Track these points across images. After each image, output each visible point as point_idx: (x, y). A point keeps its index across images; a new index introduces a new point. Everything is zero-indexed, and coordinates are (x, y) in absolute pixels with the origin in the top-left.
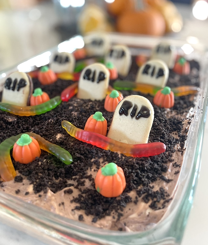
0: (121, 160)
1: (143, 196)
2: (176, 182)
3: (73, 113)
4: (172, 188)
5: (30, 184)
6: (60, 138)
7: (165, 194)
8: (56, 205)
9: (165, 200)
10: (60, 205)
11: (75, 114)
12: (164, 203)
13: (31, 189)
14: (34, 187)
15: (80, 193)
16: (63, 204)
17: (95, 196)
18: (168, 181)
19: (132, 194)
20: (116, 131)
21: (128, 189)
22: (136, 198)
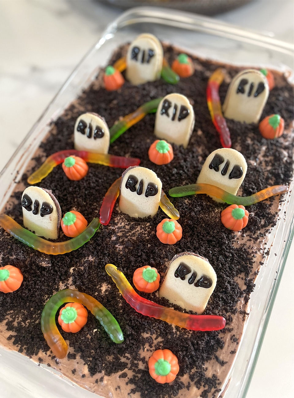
0: (176, 337)
1: (196, 380)
2: (230, 366)
3: (117, 246)
4: (225, 373)
5: (85, 364)
6: (106, 291)
7: (217, 382)
8: (112, 389)
9: (215, 389)
10: (116, 389)
11: (119, 248)
12: (215, 392)
13: (86, 370)
14: (88, 368)
15: (134, 373)
16: (119, 387)
17: (149, 382)
18: (222, 363)
19: (185, 379)
20: (170, 290)
21: (181, 373)
22: (189, 383)
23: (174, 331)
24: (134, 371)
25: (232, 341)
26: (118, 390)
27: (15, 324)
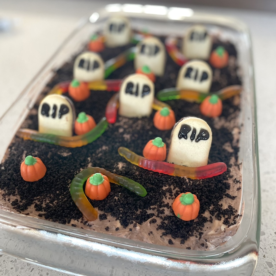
1: (216, 214)
2: (240, 198)
3: (125, 136)
4: (237, 204)
5: (116, 220)
8: (146, 235)
9: (234, 216)
10: (149, 234)
15: (162, 220)
16: (152, 233)
18: (233, 198)
19: (207, 214)
21: (202, 210)
22: (211, 217)
23: (187, 181)
24: (161, 217)
25: (235, 182)
26: (151, 235)
27: (44, 205)
